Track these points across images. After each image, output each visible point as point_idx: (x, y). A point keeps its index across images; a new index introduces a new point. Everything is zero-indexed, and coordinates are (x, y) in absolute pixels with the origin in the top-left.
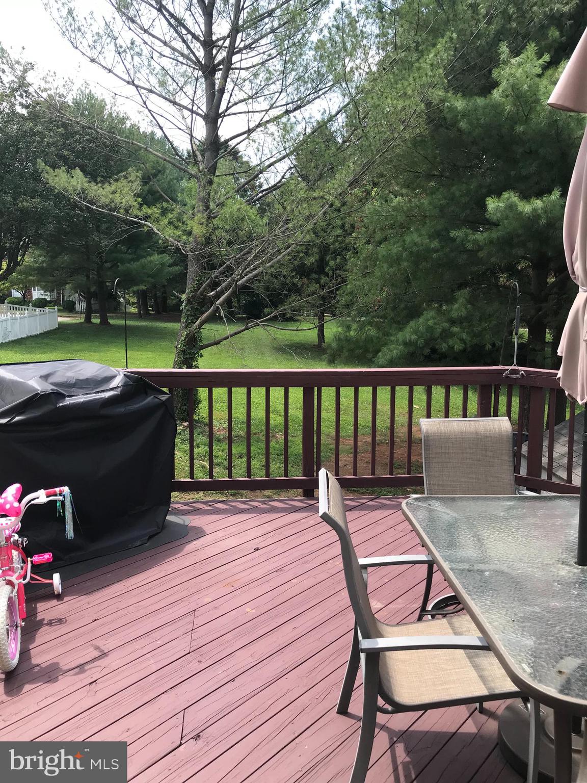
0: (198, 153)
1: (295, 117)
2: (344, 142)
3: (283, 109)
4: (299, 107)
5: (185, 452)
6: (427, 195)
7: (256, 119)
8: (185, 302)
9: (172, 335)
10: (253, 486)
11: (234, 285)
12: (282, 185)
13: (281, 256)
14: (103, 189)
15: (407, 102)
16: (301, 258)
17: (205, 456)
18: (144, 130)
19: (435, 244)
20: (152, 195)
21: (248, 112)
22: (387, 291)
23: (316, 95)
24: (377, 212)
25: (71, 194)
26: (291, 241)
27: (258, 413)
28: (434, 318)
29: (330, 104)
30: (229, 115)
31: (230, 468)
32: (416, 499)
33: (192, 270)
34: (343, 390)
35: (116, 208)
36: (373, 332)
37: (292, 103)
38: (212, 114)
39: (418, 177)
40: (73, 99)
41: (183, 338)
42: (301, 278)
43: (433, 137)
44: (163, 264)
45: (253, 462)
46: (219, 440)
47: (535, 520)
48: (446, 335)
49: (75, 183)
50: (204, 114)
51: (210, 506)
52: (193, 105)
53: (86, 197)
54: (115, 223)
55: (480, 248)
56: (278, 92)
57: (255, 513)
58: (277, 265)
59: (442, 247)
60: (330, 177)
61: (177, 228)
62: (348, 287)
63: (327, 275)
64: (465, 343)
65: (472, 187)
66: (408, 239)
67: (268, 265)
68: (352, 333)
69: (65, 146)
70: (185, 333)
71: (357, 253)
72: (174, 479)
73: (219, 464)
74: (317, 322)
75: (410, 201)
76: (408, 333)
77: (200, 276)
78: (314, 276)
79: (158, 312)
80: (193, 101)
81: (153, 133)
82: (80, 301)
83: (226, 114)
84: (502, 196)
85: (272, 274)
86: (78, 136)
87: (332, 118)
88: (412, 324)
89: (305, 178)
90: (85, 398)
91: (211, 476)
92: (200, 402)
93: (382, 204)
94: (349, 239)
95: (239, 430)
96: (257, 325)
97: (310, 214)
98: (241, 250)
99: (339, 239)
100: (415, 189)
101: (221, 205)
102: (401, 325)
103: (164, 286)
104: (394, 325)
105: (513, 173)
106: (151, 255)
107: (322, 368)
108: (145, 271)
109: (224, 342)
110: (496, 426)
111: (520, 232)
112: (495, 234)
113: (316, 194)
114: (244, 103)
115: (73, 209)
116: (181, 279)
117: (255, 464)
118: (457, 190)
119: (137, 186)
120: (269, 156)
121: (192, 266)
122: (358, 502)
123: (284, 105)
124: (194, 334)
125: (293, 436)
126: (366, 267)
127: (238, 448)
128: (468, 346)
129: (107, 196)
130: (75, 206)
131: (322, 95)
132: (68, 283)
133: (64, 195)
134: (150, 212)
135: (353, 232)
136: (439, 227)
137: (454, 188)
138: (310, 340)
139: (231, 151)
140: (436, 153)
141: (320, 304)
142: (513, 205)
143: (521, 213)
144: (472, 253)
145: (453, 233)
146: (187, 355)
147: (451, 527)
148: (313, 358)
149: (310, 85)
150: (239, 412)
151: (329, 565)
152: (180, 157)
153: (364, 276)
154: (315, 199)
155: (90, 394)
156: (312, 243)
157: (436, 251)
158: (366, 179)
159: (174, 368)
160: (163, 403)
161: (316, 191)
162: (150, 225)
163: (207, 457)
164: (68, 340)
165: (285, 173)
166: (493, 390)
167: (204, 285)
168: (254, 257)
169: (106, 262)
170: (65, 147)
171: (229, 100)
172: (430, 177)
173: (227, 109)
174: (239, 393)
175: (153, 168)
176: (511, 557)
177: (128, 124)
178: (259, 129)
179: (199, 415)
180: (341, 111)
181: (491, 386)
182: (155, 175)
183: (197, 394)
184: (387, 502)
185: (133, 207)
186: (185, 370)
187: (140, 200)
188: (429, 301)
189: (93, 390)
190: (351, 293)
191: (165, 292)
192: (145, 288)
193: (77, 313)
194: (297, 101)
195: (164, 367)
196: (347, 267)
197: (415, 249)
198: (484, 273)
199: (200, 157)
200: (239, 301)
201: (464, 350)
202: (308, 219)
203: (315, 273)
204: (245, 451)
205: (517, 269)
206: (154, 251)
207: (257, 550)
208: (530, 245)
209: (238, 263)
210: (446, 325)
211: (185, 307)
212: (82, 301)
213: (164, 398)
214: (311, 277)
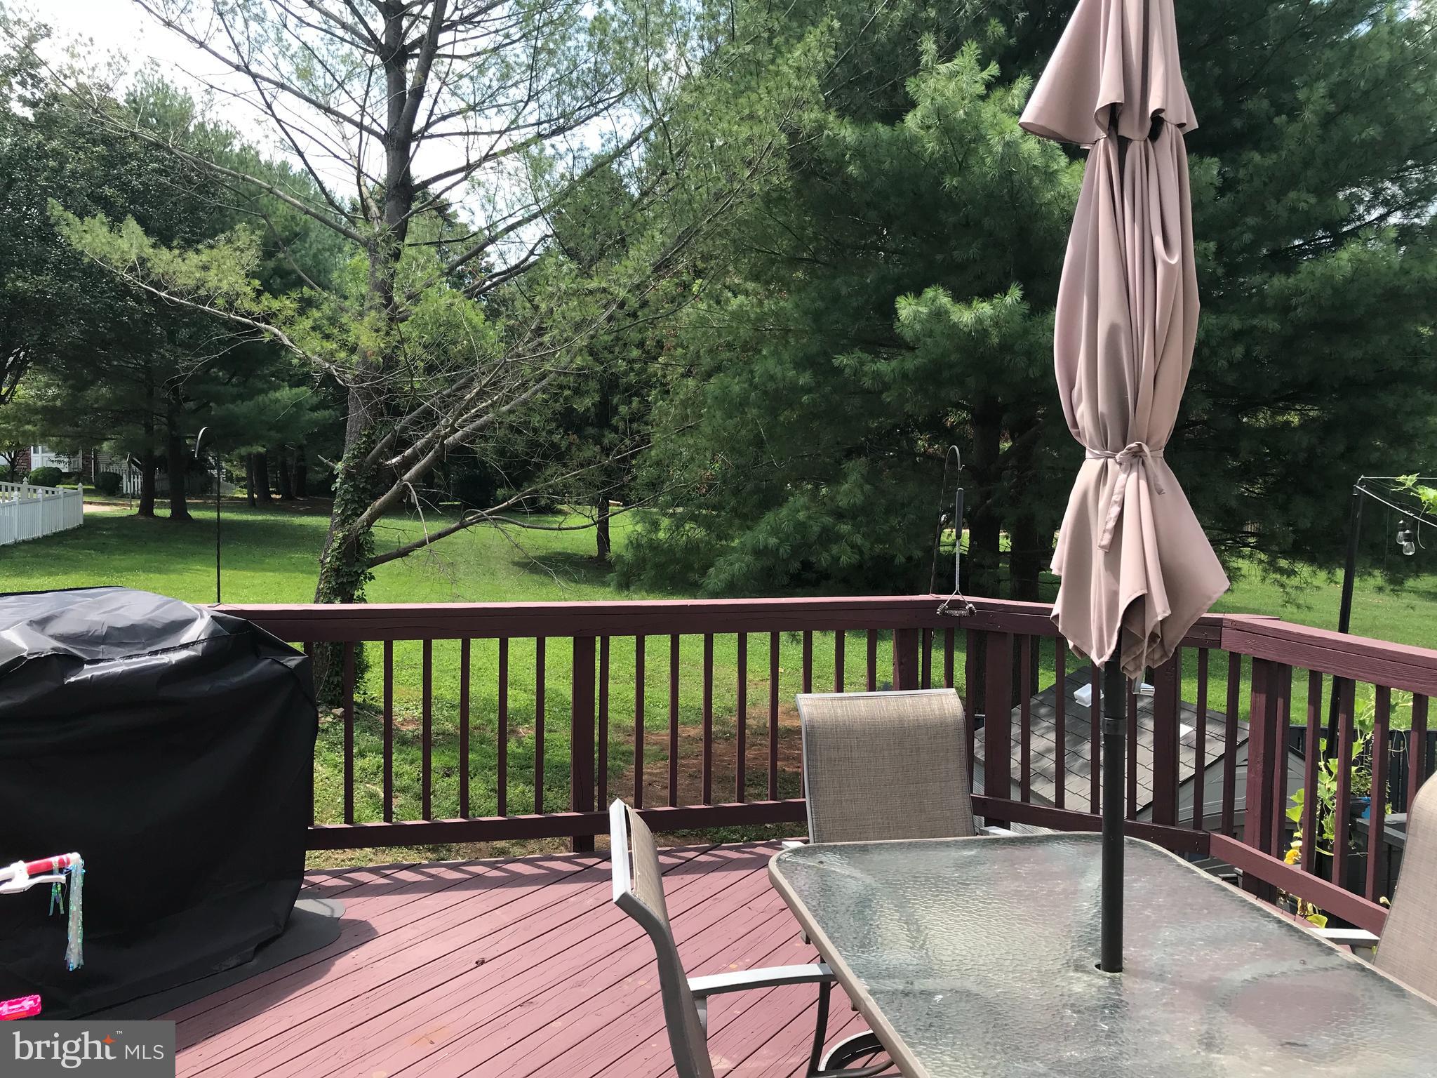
0: (371, 203)
1: (553, 146)
2: (644, 194)
3: (531, 132)
4: (560, 130)
5: (336, 766)
6: (789, 292)
7: (482, 145)
8: (340, 476)
9: (313, 539)
10: (473, 832)
11: (437, 445)
12: (530, 266)
13: (530, 392)
14: (184, 260)
15: (757, 130)
16: (566, 399)
17: (376, 774)
18: (268, 158)
19: (805, 379)
20: (281, 278)
21: (468, 134)
22: (723, 460)
23: (592, 110)
24: (703, 321)
25: (117, 268)
26: (548, 367)
27: (484, 687)
28: (808, 509)
29: (618, 127)
30: (432, 136)
31: (426, 796)
32: (796, 852)
33: (357, 414)
34: (649, 641)
35: (208, 297)
36: (699, 533)
37: (549, 121)
38: (399, 133)
39: (773, 262)
40: (127, 95)
41: (336, 545)
42: (566, 433)
43: (799, 193)
44: (298, 405)
45: (472, 784)
46: (404, 742)
47: (1017, 884)
48: (828, 537)
49: (125, 246)
50: (383, 133)
51: (385, 876)
52: (362, 116)
53: (148, 275)
54: (206, 327)
55: (886, 387)
56: (522, 101)
57: (477, 888)
58: (523, 410)
59: (818, 384)
60: (618, 256)
61: (327, 337)
62: (653, 453)
63: (616, 430)
64: (861, 553)
65: (869, 281)
66: (758, 368)
67: (504, 409)
68: (661, 535)
69: (109, 180)
70: (341, 535)
71: (668, 392)
72: (312, 824)
73: (404, 790)
74: (595, 512)
75: (761, 303)
76: (762, 534)
77: (372, 428)
78: (591, 430)
79: (288, 497)
80: (363, 108)
81: (284, 166)
82: (131, 474)
83: (426, 134)
84: (923, 295)
85: (511, 426)
86: (134, 163)
87: (621, 152)
88: (769, 517)
89: (572, 254)
90: (127, 664)
91: (388, 815)
92: (367, 667)
93: (709, 306)
94: (654, 367)
95: (446, 721)
96: (481, 520)
97: (584, 320)
98: (452, 381)
99: (637, 366)
100: (768, 283)
101: (414, 298)
102: (747, 519)
103: (301, 447)
104: (737, 521)
105: (939, 257)
106: (277, 388)
107: (604, 599)
108: (263, 418)
109: (417, 552)
110: (935, 707)
111: (954, 357)
112: (911, 363)
113: (593, 285)
114: (461, 116)
115: (122, 298)
116: (333, 436)
117: (477, 788)
118: (842, 285)
119: (251, 258)
120: (505, 214)
121: (357, 409)
122: (680, 858)
123: (534, 125)
124: (357, 537)
125: (550, 731)
126: (685, 418)
127: (442, 757)
128: (866, 557)
129: (189, 274)
130: (124, 291)
131: (602, 110)
132: (107, 439)
133: (101, 270)
134: (276, 305)
135: (660, 355)
136: (814, 349)
137: (838, 281)
138: (583, 548)
139: (434, 200)
140: (805, 221)
141: (603, 482)
142: (942, 310)
143: (955, 325)
144: (872, 396)
145: (840, 360)
146: (342, 576)
147: (864, 904)
148: (588, 581)
149: (580, 93)
150: (446, 687)
151: (626, 986)
152: (337, 208)
153: (682, 432)
154: (591, 292)
155: (137, 656)
156: (586, 372)
157: (808, 390)
158: (683, 262)
159: (316, 602)
160: (291, 673)
161: (595, 278)
162: (276, 331)
163: (381, 775)
164: (103, 548)
165: (536, 245)
166: (920, 639)
167: (379, 445)
168: (477, 394)
169: (187, 399)
170: (107, 180)
171: (432, 111)
172: (794, 262)
173: (428, 125)
174: (447, 651)
175: (285, 228)
176: (981, 962)
177: (237, 146)
178: (487, 165)
179: (365, 693)
180: (637, 139)
181: (916, 630)
182: (288, 242)
183: (361, 652)
184: (734, 855)
185: (242, 296)
186: (338, 606)
187: (257, 283)
188: (797, 480)
189: (144, 649)
190: (658, 463)
191: (302, 458)
192: (262, 450)
193: (123, 496)
194: (558, 119)
195: (298, 601)
196: (651, 417)
197: (771, 386)
198: (890, 432)
199: (374, 209)
200: (447, 476)
201: (860, 566)
202: (578, 327)
203: (592, 425)
204: (455, 763)
205: (944, 425)
206: (283, 381)
207: (481, 963)
208: (971, 382)
209: (446, 406)
210: (828, 520)
211: (342, 484)
212: (135, 473)
213: (292, 662)
214: (586, 433)
